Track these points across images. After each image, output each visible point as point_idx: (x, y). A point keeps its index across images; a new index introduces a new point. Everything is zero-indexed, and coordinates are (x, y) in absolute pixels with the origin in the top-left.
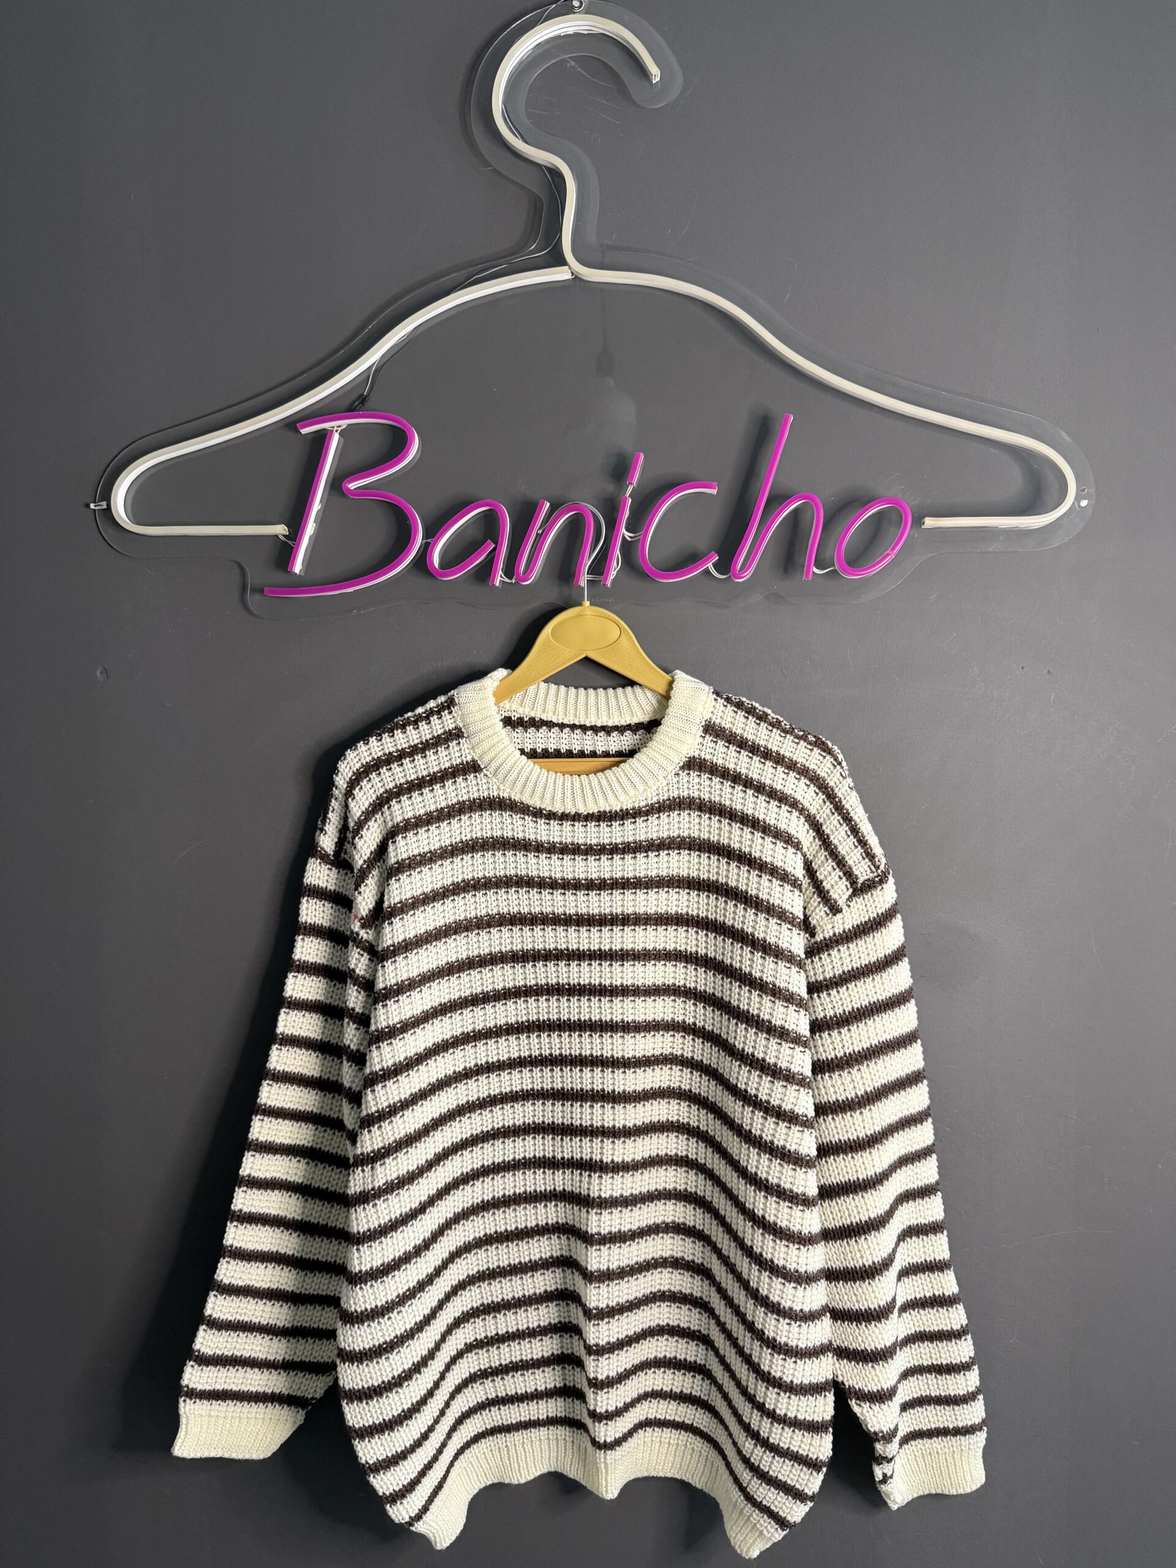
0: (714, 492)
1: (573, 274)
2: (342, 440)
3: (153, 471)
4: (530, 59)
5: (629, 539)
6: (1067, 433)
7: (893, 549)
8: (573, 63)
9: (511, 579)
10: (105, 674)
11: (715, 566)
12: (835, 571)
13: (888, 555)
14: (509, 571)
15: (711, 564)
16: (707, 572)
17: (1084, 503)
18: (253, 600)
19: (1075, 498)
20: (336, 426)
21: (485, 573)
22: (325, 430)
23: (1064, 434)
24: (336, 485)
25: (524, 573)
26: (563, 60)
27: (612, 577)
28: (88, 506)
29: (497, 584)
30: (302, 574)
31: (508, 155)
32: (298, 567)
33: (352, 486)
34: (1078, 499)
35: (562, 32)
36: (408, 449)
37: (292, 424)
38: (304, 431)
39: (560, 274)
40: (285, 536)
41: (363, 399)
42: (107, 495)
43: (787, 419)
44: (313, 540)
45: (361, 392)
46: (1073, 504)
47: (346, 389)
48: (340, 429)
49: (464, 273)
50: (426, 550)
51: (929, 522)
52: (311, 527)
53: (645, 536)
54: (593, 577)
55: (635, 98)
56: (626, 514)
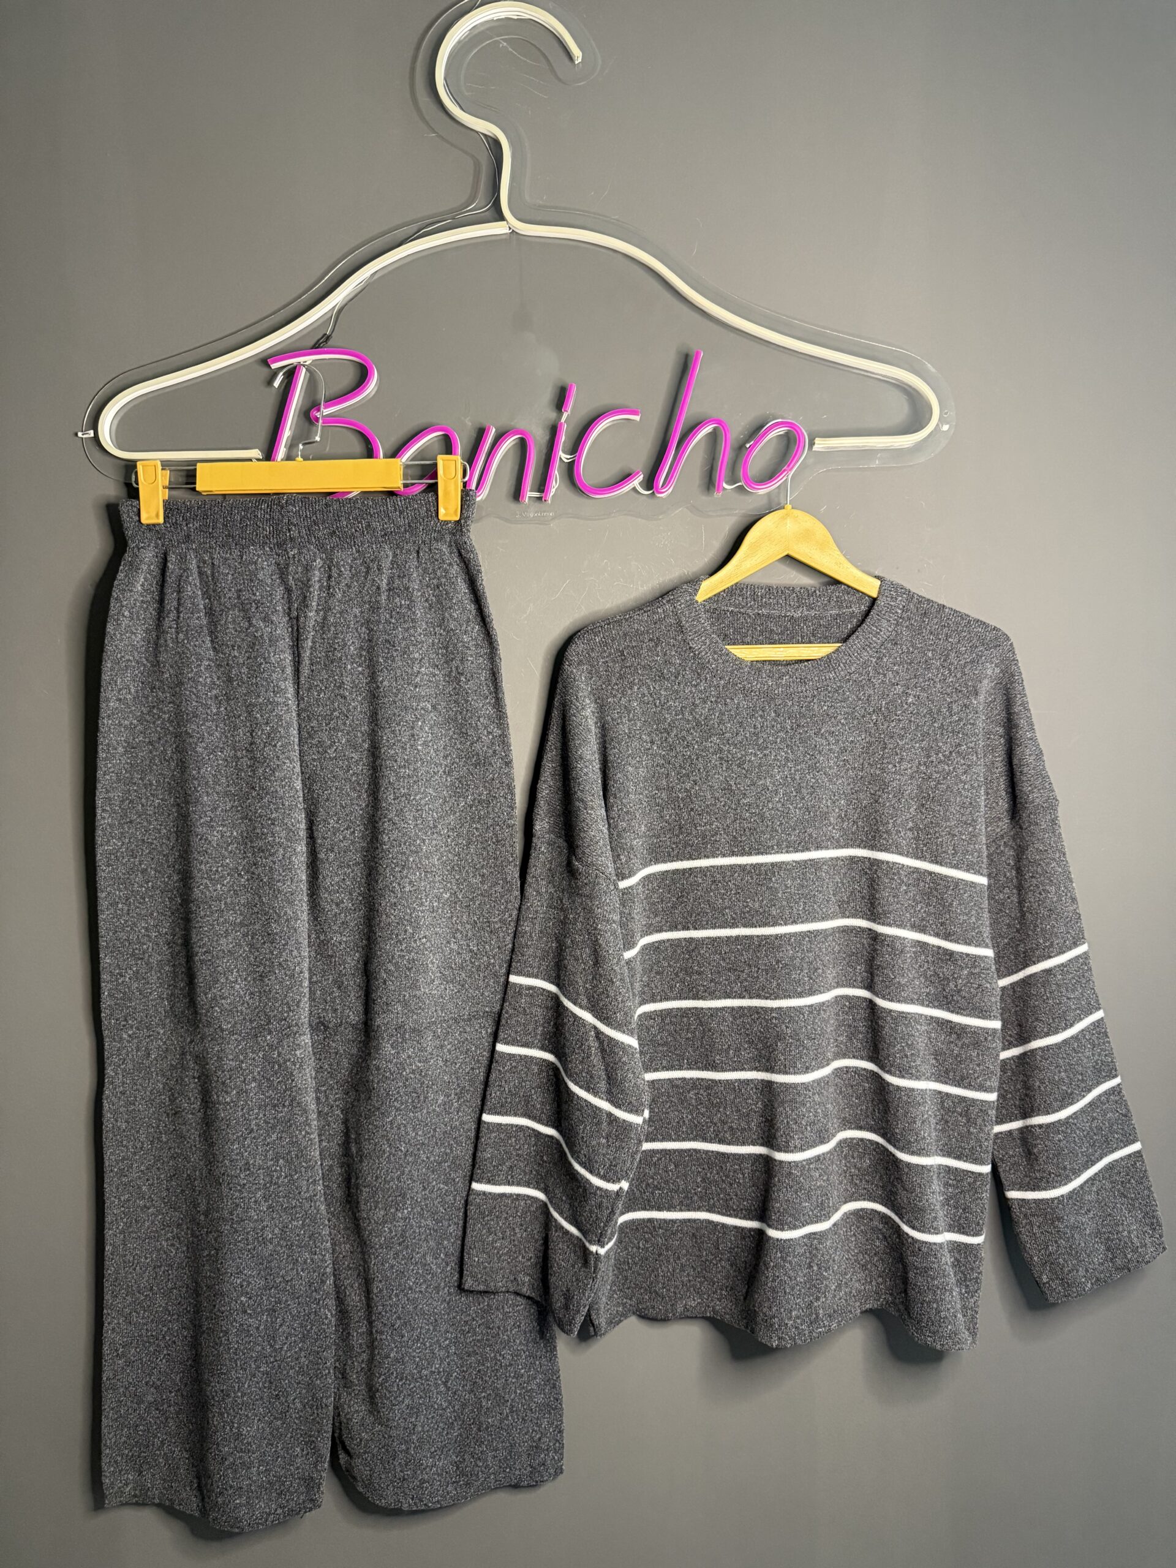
1: (510, 228)
2: (308, 374)
3: (138, 402)
4: (467, 40)
5: (566, 461)
6: (933, 366)
7: (789, 466)
8: (505, 43)
11: (640, 484)
12: (741, 487)
13: (785, 470)
15: (638, 480)
16: (634, 489)
17: (946, 428)
20: (305, 361)
22: (294, 364)
23: (930, 367)
26: (497, 41)
27: (552, 494)
28: (76, 434)
31: (450, 123)
33: (320, 414)
34: (941, 422)
35: (495, 17)
36: (370, 379)
37: (264, 361)
42: (94, 424)
43: (698, 353)
45: (323, 333)
46: (937, 425)
47: (312, 328)
48: (305, 365)
49: (414, 227)
51: (820, 444)
52: (282, 452)
53: (580, 457)
54: (537, 494)
55: (561, 76)
56: (563, 438)
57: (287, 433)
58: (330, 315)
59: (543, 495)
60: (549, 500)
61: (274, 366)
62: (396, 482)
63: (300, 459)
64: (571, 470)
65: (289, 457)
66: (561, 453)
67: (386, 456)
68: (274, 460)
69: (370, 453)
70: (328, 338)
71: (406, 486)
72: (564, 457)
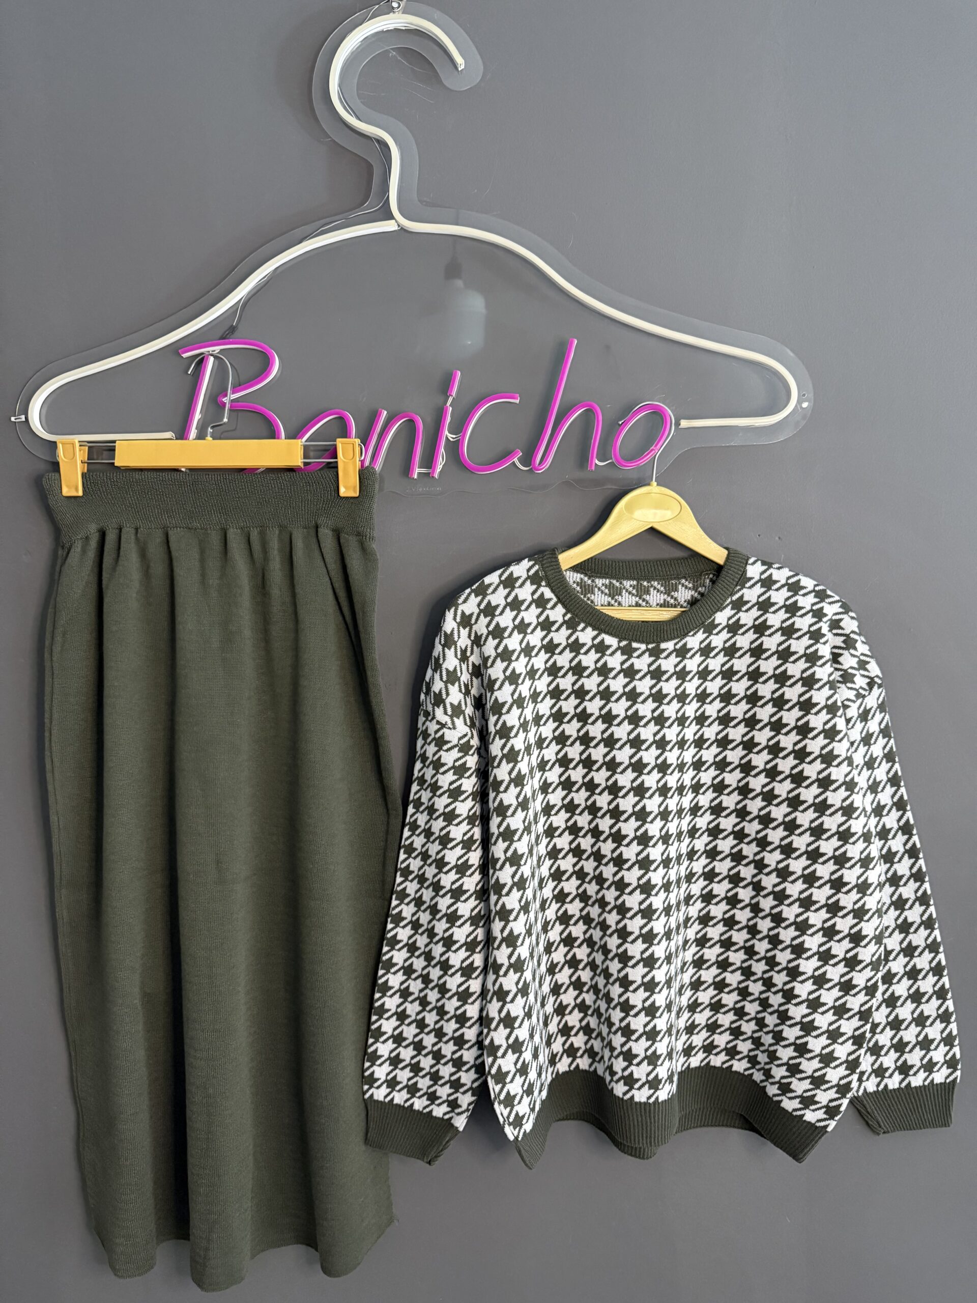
0: (517, 401)
1: (398, 226)
3: (63, 389)
4: (359, 50)
5: (451, 440)
6: (790, 349)
7: (657, 444)
8: (394, 53)
11: (520, 460)
12: (612, 464)
13: (653, 448)
15: (516, 458)
16: (514, 463)
17: (805, 405)
19: (797, 402)
20: (211, 351)
22: (201, 354)
23: (790, 353)
24: (213, 399)
26: (386, 50)
27: (438, 470)
28: (9, 419)
31: (342, 128)
33: (226, 399)
34: (799, 402)
35: (385, 28)
36: (271, 369)
37: (176, 349)
39: (388, 226)
42: (25, 410)
43: (572, 343)
45: (232, 322)
46: (796, 405)
47: (218, 321)
48: (214, 353)
49: (312, 226)
51: (684, 423)
52: (193, 433)
53: (464, 437)
54: (423, 470)
55: (446, 83)
56: (449, 419)
57: (197, 416)
58: (235, 308)
59: (430, 471)
60: (436, 476)
61: (185, 355)
62: (297, 460)
63: (209, 438)
64: (454, 448)
65: (201, 436)
66: (446, 432)
67: (287, 437)
68: (186, 439)
69: (273, 434)
70: (232, 329)
71: (305, 464)
72: (450, 436)
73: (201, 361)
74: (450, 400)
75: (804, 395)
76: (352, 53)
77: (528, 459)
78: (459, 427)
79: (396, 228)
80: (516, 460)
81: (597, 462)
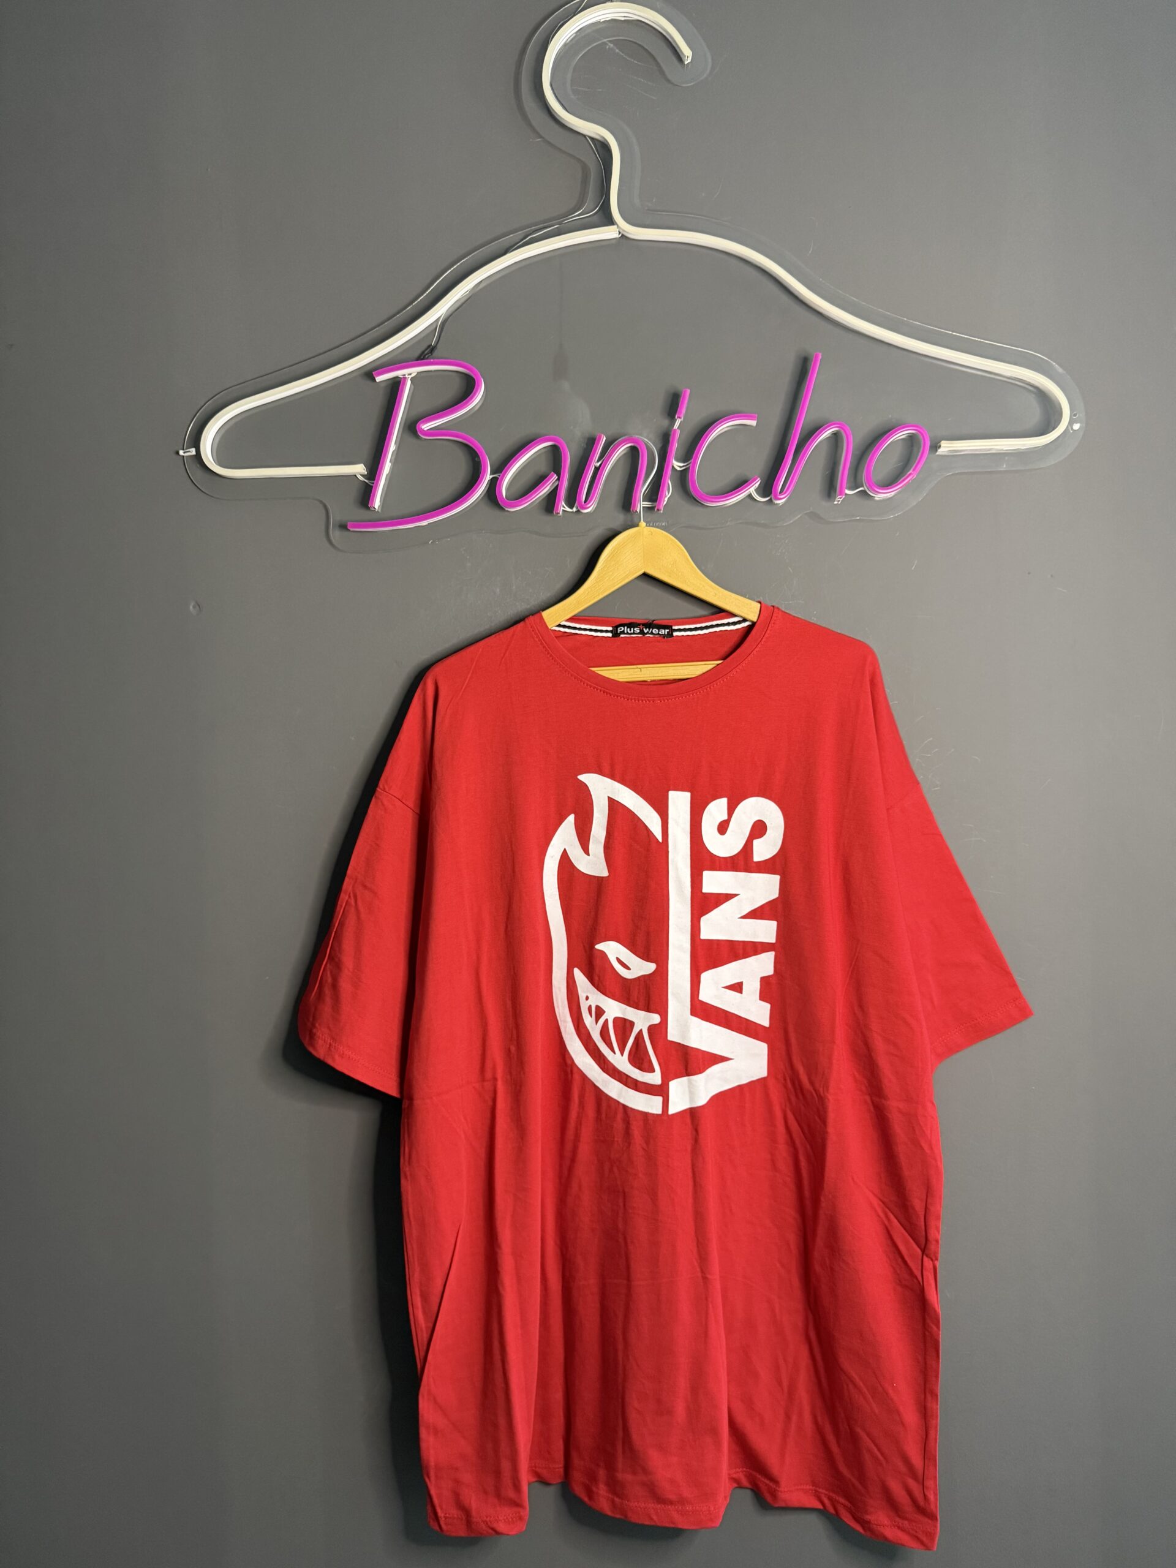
0: (753, 423)
1: (620, 233)
2: (413, 387)
3: (239, 418)
4: (573, 42)
5: (678, 469)
6: (1060, 365)
7: (914, 470)
8: (612, 45)
9: (572, 507)
10: (198, 607)
11: (756, 490)
12: (864, 492)
13: (910, 474)
14: (571, 501)
15: (754, 487)
16: (750, 496)
17: (1076, 426)
18: (336, 535)
19: (1069, 423)
20: (409, 373)
21: (550, 503)
22: (397, 377)
23: (1057, 366)
24: (411, 427)
25: (585, 502)
26: (605, 43)
27: (665, 503)
28: (178, 453)
29: (561, 513)
30: (380, 511)
31: (556, 127)
32: (377, 504)
33: (426, 427)
34: (1071, 423)
35: (602, 18)
36: (475, 394)
37: (369, 373)
38: (379, 379)
39: (607, 233)
40: (362, 475)
41: (432, 349)
42: (196, 442)
43: (817, 356)
44: (388, 478)
45: (429, 344)
46: (1067, 427)
47: (415, 341)
48: (410, 377)
49: (521, 234)
50: (494, 484)
51: (946, 447)
52: (387, 467)
53: (693, 464)
54: (647, 504)
55: (669, 77)
56: (676, 446)
57: (392, 447)
58: (435, 326)
59: (655, 504)
60: (662, 508)
64: (683, 478)
66: (674, 461)
72: (678, 465)
73: (396, 386)
74: (678, 423)
75: (1075, 415)
76: (565, 45)
77: (767, 489)
78: (689, 454)
79: (616, 235)
80: (752, 490)
81: (847, 492)
